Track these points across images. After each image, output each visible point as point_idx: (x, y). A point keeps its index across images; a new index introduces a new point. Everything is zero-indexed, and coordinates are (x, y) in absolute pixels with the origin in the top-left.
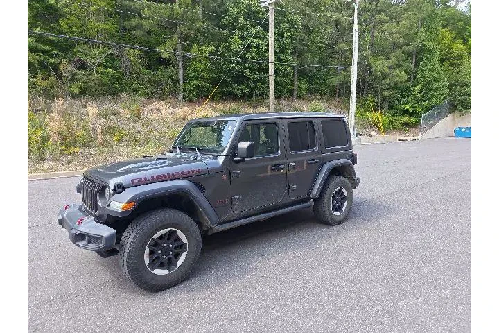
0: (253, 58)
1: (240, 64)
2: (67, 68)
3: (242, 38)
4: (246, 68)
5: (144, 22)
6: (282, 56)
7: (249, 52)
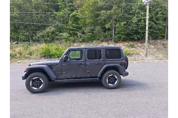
0: (142, 24)
1: (137, 27)
2: (79, 34)
3: (137, 17)
4: (139, 28)
5: (102, 17)
6: (157, 22)
7: (140, 22)
